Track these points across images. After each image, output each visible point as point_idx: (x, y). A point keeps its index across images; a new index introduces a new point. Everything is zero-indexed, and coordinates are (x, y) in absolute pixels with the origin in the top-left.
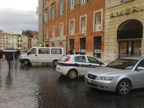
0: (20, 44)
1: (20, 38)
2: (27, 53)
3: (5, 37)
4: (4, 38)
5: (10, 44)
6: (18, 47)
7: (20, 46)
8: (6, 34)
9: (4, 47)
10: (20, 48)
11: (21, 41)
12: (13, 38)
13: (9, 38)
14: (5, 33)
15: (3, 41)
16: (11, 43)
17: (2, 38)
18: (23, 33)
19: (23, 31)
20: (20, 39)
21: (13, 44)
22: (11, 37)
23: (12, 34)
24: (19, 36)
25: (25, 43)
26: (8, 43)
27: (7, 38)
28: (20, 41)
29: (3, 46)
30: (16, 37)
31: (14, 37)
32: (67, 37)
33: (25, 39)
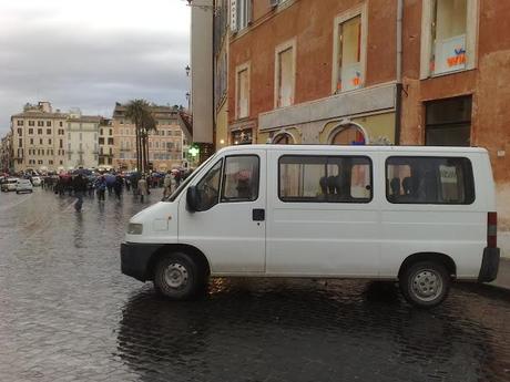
0: (106, 152)
1: (106, 130)
2: (183, 196)
3: (55, 126)
4: (49, 132)
5: (70, 153)
6: (101, 161)
7: (106, 160)
8: (57, 116)
9: (51, 162)
10: (108, 167)
11: (111, 141)
12: (81, 129)
13: (69, 129)
14: (54, 111)
15: (45, 142)
16: (75, 148)
17: (45, 132)
18: (118, 113)
19: (118, 104)
20: (106, 135)
21: (81, 153)
22: (74, 125)
23: (77, 117)
24: (105, 122)
25: (125, 147)
26: (65, 148)
27: (61, 132)
28: (106, 141)
29: (46, 158)
30: (92, 126)
31: (84, 125)
32: (400, 87)
33: (126, 133)
